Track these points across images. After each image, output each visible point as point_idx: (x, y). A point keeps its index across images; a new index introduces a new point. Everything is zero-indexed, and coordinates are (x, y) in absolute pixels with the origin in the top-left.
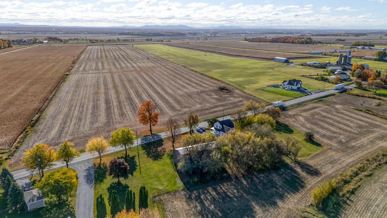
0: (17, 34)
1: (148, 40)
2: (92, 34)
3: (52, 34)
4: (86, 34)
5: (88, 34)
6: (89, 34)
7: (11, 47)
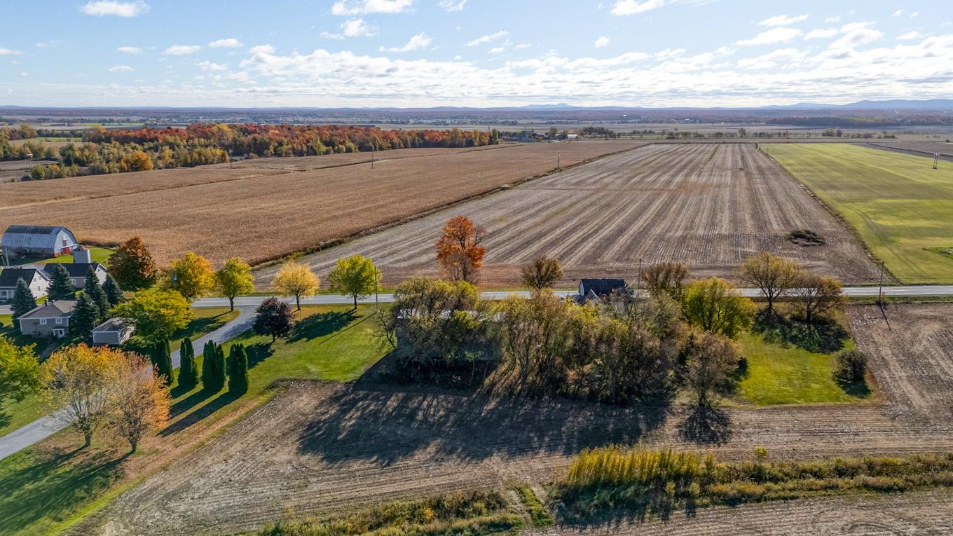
0: (546, 123)
1: (829, 134)
2: (701, 122)
3: (613, 123)
4: (687, 122)
5: (691, 123)
6: (695, 122)
7: (497, 144)
